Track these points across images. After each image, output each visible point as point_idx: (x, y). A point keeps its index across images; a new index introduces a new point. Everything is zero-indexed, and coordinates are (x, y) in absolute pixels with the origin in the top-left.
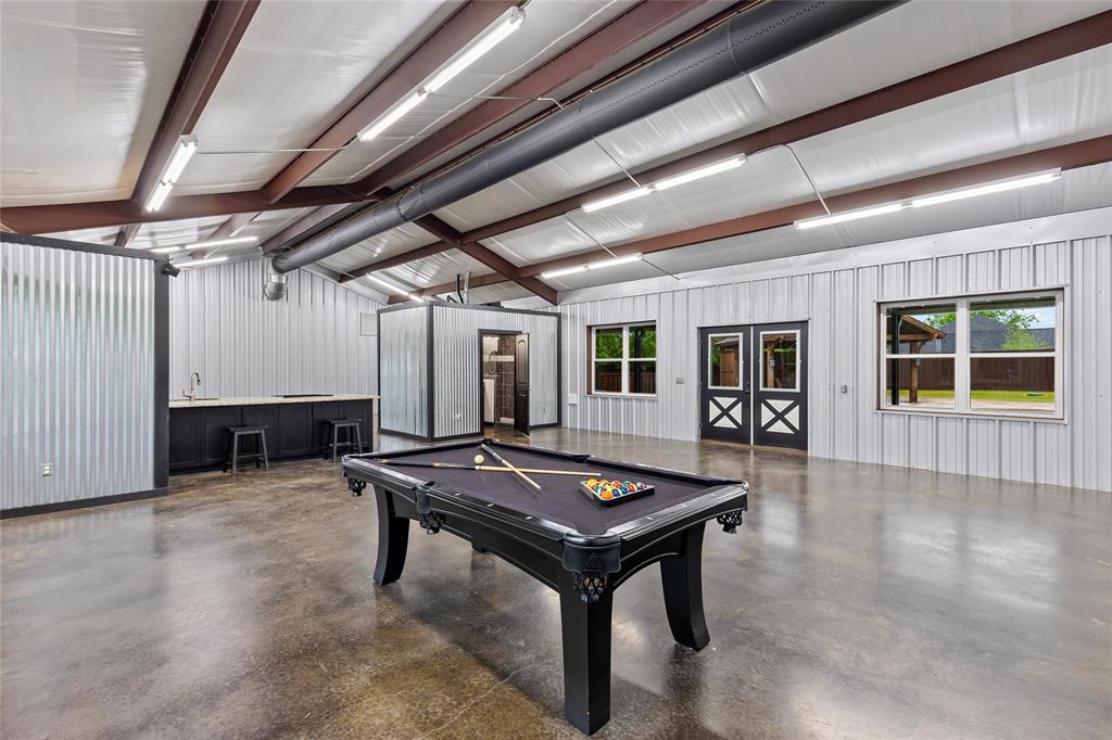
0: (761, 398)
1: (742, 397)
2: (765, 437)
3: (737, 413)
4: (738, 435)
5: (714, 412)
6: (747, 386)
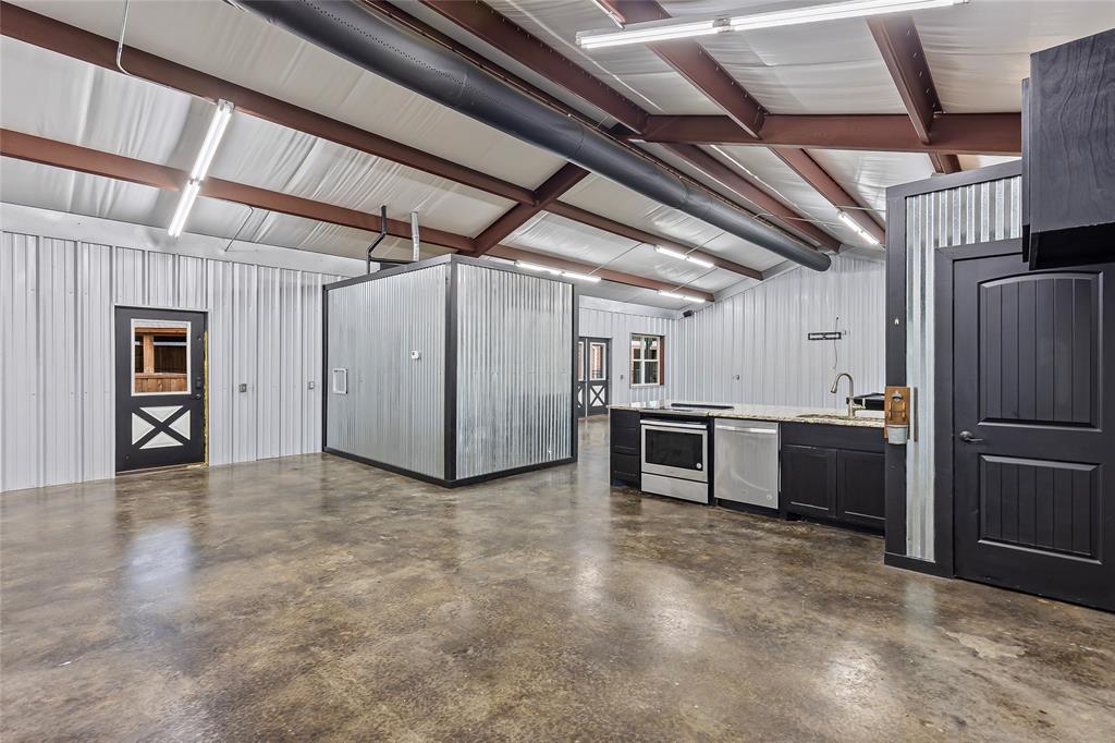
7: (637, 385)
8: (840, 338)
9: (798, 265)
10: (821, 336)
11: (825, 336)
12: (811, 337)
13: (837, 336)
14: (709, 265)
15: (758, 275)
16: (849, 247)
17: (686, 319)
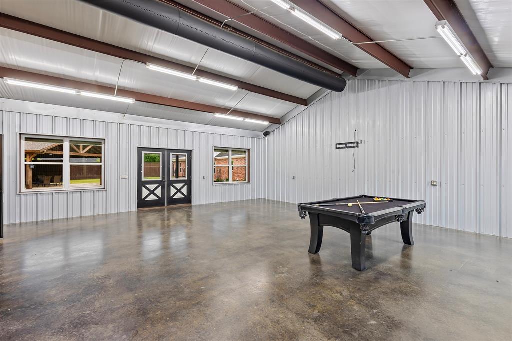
0: (171, 183)
1: (161, 184)
2: (172, 201)
3: (159, 192)
4: (159, 203)
5: (145, 192)
6: (164, 178)
7: (228, 183)
8: (357, 147)
9: (329, 91)
10: (344, 146)
11: (347, 146)
12: (338, 146)
13: (355, 145)
14: (234, 88)
15: (305, 102)
16: (364, 70)
17: (267, 138)
